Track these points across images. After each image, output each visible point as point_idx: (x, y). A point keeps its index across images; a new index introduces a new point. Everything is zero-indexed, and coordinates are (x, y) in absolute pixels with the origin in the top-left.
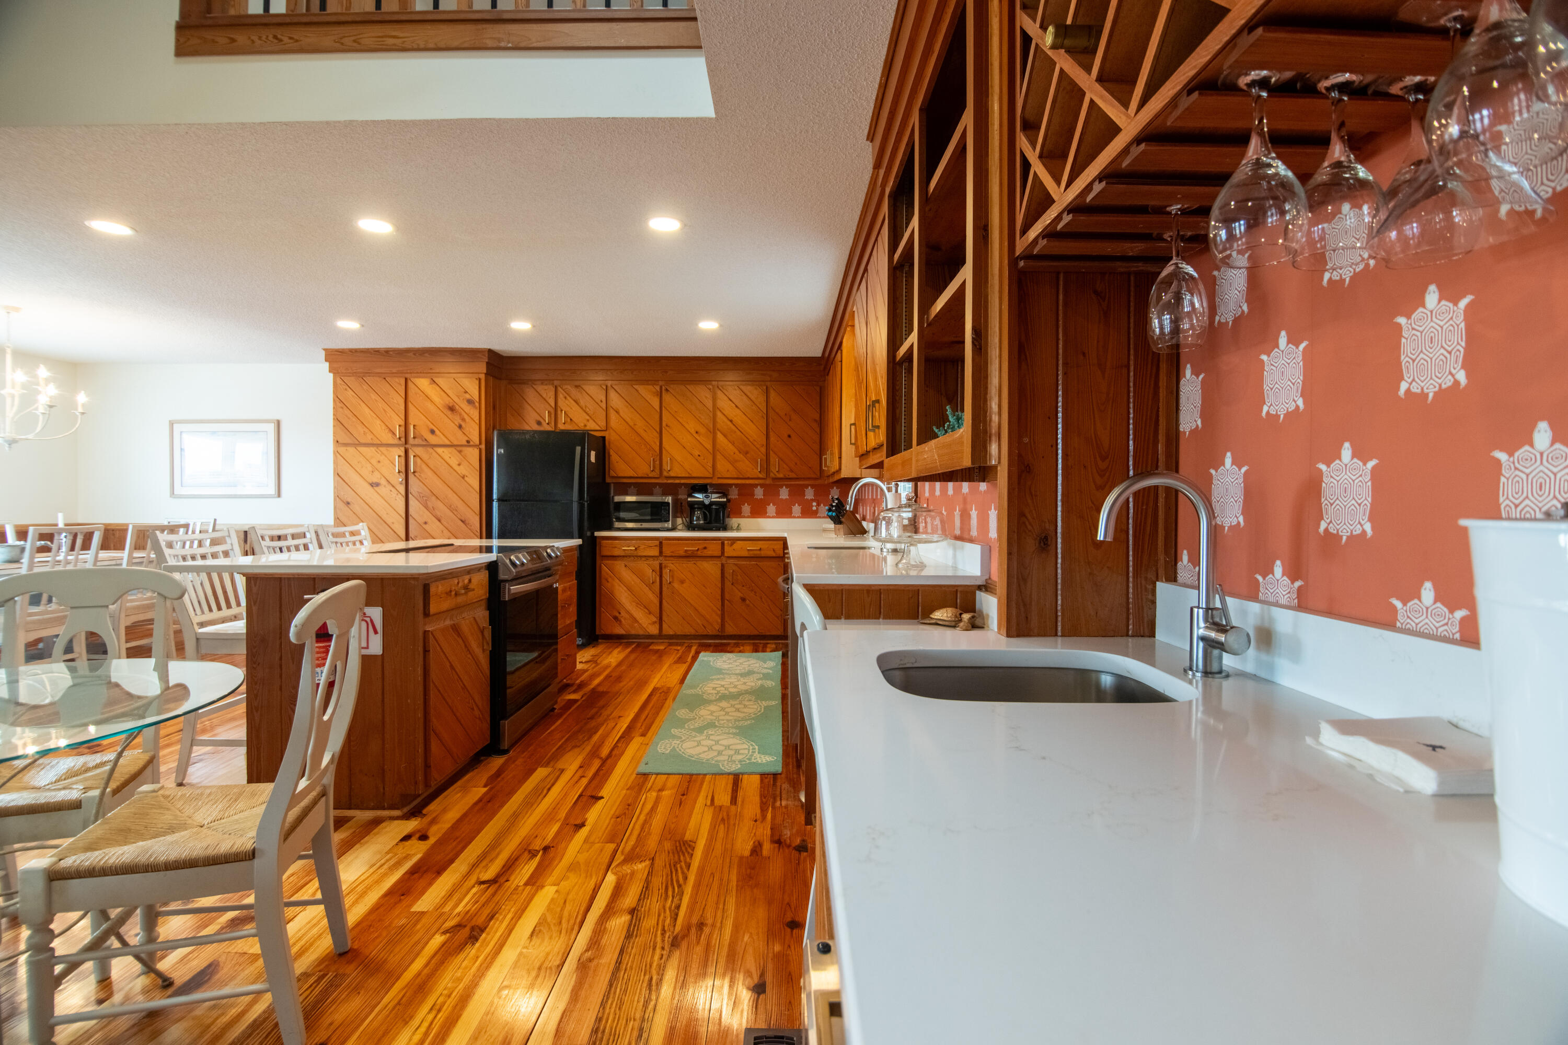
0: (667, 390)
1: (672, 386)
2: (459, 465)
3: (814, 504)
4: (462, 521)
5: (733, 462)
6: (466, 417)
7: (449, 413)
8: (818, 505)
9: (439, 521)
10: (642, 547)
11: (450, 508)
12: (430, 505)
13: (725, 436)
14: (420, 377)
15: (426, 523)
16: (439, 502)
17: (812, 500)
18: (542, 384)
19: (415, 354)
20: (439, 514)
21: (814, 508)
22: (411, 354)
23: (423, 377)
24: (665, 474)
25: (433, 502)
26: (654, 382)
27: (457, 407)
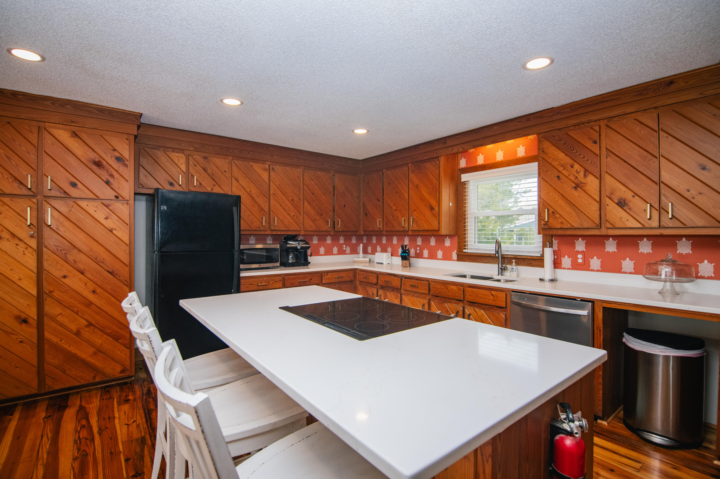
0: (273, 169)
1: (276, 166)
2: (106, 218)
3: (344, 246)
4: (109, 272)
5: (314, 221)
6: (115, 173)
7: (94, 167)
8: (346, 247)
9: (82, 273)
10: (271, 282)
11: (95, 260)
12: (70, 258)
13: (309, 203)
14: (58, 128)
15: (65, 277)
16: (82, 255)
17: (343, 244)
18: (173, 151)
19: (52, 103)
20: (82, 267)
21: (344, 249)
22: (49, 103)
23: (62, 129)
24: (272, 228)
25: (73, 256)
26: (263, 161)
27: (104, 163)
